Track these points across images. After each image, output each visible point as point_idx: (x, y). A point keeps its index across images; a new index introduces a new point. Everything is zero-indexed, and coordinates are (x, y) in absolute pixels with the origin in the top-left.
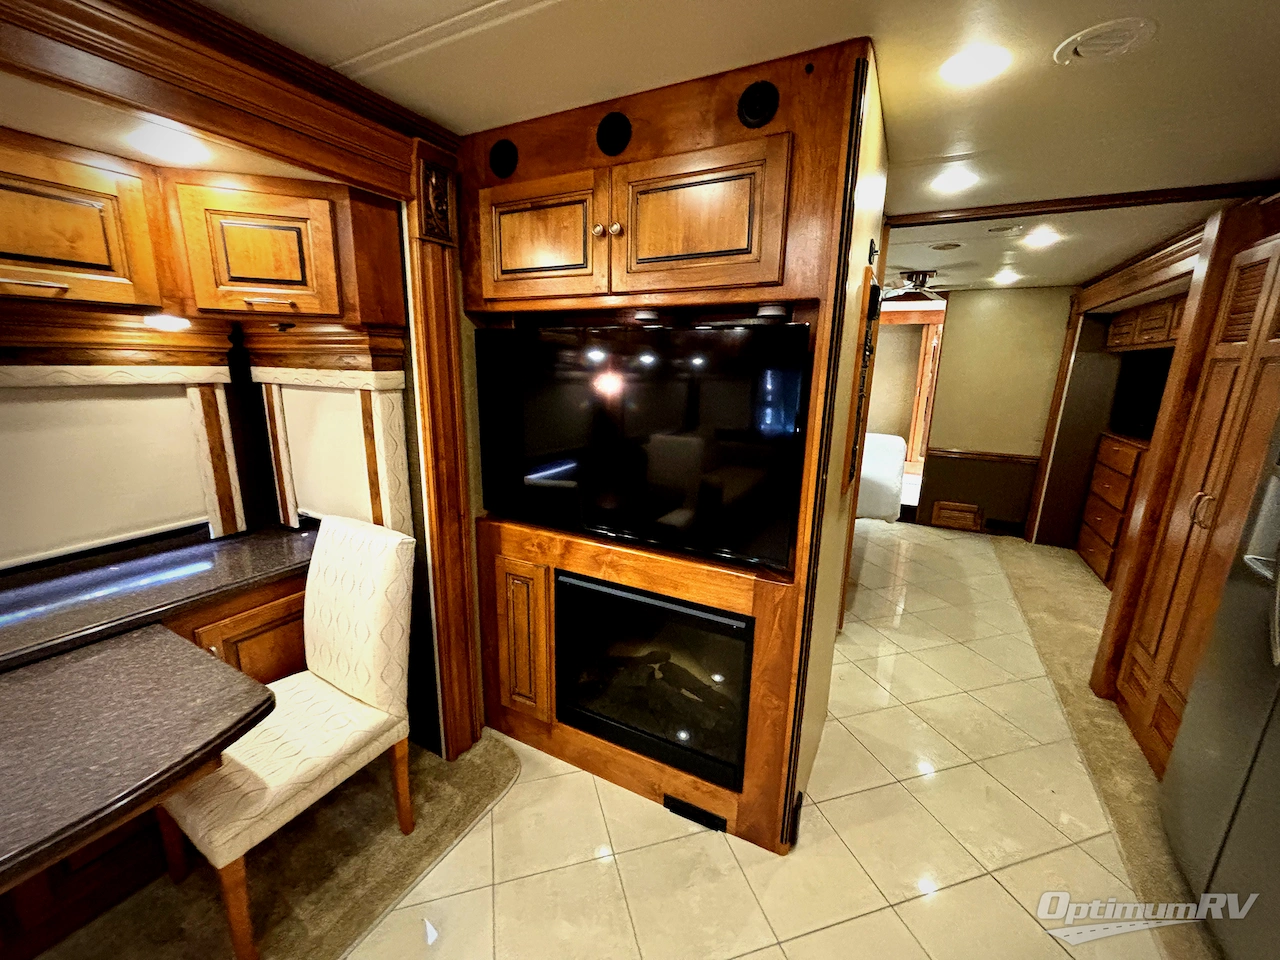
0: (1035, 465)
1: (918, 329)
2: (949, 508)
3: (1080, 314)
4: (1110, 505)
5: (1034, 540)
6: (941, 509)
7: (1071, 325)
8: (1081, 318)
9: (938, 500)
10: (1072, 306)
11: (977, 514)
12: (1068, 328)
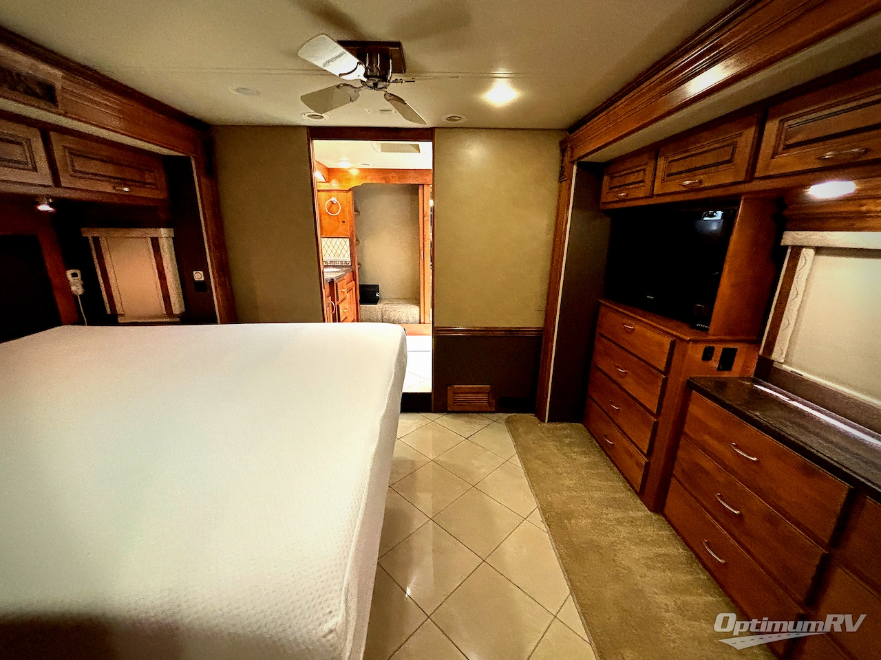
0: (538, 339)
1: (414, 190)
2: (464, 391)
3: (573, 163)
4: (624, 390)
5: (546, 421)
6: (455, 393)
7: (563, 176)
8: (575, 167)
9: (451, 385)
10: (563, 152)
11: (491, 393)
12: (560, 181)
